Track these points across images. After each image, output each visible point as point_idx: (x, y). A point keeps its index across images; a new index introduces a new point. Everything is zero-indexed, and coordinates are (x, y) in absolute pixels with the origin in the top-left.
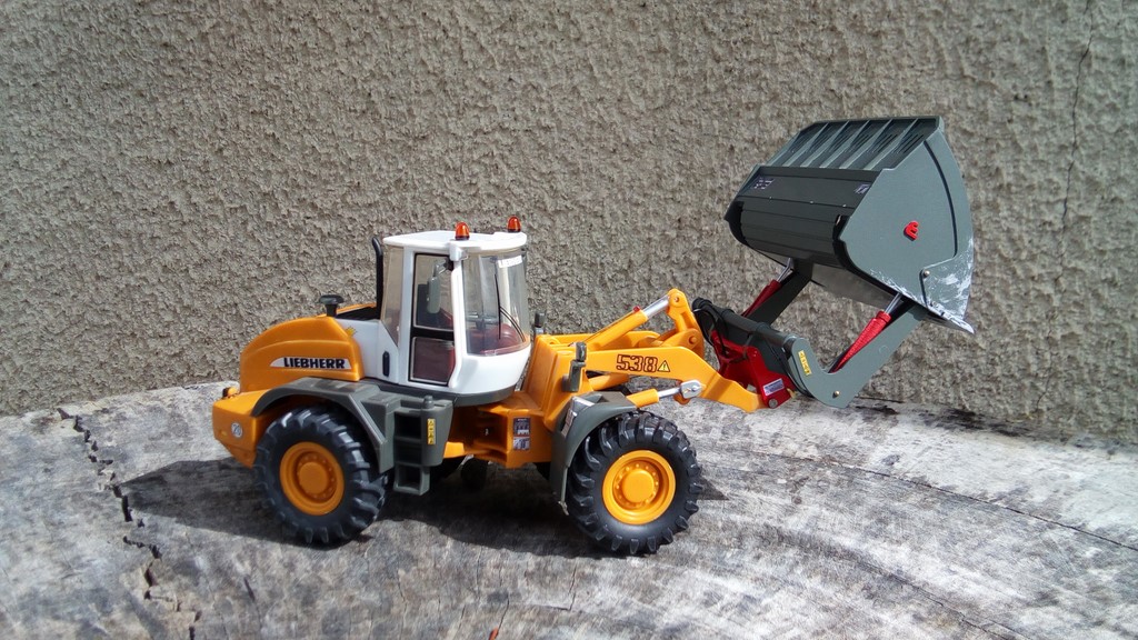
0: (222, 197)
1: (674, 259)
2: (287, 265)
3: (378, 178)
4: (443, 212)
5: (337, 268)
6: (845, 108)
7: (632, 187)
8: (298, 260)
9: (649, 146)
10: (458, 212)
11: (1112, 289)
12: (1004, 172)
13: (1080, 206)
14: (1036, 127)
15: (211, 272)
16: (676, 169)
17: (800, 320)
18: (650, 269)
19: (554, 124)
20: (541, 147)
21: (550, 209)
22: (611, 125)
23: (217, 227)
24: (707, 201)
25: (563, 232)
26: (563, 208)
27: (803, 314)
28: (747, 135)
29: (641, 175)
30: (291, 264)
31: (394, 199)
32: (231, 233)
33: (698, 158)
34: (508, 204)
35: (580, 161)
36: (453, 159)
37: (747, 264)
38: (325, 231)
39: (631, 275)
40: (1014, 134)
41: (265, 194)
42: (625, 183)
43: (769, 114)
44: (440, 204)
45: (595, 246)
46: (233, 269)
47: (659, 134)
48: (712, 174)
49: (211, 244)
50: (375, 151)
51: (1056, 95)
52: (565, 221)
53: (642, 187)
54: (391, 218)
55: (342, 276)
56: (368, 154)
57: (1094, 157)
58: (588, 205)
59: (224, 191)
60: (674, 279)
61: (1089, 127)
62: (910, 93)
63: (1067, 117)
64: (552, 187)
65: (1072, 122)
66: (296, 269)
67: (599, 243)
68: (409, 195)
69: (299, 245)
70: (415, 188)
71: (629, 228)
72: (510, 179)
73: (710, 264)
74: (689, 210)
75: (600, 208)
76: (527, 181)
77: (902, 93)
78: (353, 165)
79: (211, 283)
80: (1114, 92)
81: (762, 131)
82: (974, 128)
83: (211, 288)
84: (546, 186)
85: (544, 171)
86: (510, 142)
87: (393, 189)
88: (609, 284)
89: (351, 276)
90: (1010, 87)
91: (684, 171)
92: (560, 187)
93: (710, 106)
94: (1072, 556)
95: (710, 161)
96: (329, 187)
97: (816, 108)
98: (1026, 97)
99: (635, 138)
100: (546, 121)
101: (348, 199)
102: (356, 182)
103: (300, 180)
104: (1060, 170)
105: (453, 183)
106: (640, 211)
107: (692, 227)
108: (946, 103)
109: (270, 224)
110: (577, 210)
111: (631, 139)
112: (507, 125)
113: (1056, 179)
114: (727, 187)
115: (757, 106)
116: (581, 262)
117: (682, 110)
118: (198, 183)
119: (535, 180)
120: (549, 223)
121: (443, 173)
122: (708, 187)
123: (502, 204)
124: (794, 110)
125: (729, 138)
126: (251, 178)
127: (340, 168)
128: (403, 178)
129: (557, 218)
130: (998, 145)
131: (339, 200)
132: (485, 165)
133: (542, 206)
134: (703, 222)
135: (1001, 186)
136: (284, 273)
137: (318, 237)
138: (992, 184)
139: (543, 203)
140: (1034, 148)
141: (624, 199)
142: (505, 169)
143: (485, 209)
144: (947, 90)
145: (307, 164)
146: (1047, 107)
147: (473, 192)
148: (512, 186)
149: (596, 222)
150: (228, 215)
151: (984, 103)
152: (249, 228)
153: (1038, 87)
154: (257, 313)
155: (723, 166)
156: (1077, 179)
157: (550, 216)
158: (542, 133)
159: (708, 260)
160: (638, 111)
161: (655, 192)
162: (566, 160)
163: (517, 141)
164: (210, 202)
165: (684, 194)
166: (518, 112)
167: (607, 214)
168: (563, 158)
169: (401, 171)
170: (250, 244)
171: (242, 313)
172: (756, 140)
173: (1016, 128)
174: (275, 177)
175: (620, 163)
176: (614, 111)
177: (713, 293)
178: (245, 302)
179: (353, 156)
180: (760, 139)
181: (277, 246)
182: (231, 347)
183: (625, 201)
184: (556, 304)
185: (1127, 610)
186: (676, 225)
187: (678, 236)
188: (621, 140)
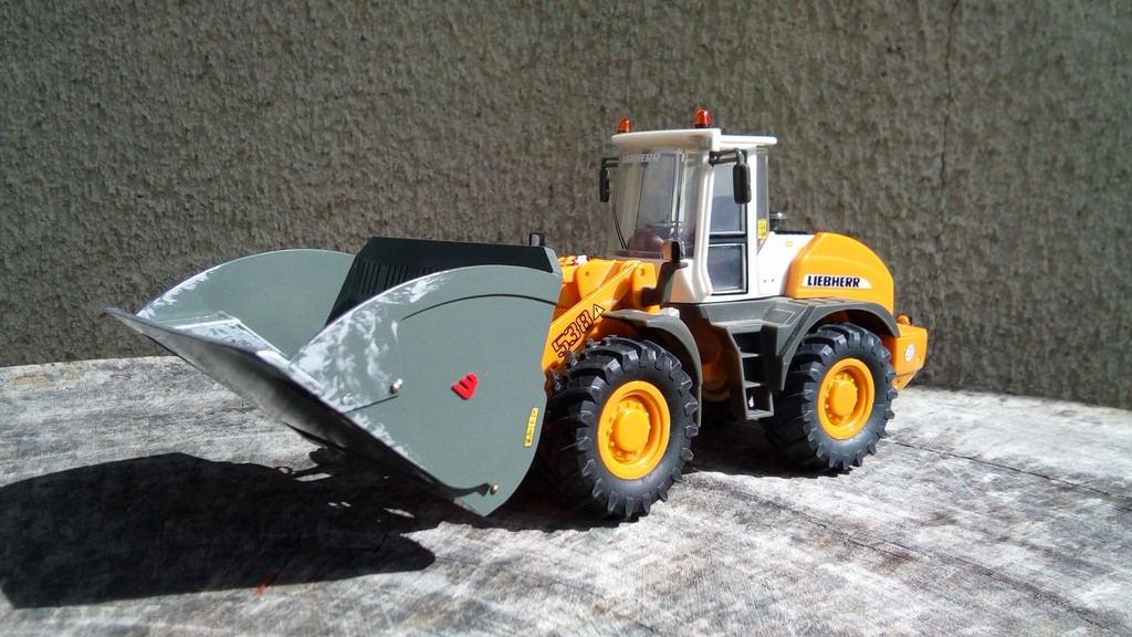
0: (41, 176)
2: (116, 251)
3: (218, 150)
4: (292, 185)
5: (174, 251)
6: (718, 63)
7: (498, 153)
8: (129, 245)
9: (516, 108)
10: (310, 184)
11: (993, 245)
12: (880, 127)
13: (958, 160)
14: (910, 80)
15: (30, 261)
16: (545, 132)
19: (412, 87)
20: (398, 111)
21: (411, 179)
22: (474, 86)
23: (36, 210)
24: (579, 164)
25: (426, 204)
26: (426, 178)
28: (618, 94)
29: (508, 140)
30: (121, 250)
31: (237, 173)
32: (52, 216)
33: (569, 122)
34: (364, 174)
35: (442, 126)
36: (301, 126)
38: (160, 210)
40: (888, 87)
41: (90, 171)
42: (492, 149)
43: (640, 72)
44: (289, 177)
45: (461, 218)
46: (54, 257)
47: (525, 95)
48: (583, 136)
49: (30, 229)
50: (214, 120)
51: (929, 45)
52: (428, 192)
53: (509, 152)
54: (234, 194)
55: (180, 260)
56: (206, 122)
57: (968, 109)
58: (452, 173)
59: (43, 169)
61: (963, 79)
62: (783, 48)
63: (941, 68)
65: (946, 74)
66: (127, 254)
67: (465, 215)
68: (253, 168)
69: (129, 228)
70: (260, 160)
71: (497, 197)
72: (366, 147)
73: (585, 234)
74: (560, 176)
75: (466, 177)
76: (385, 149)
77: (774, 47)
78: (190, 136)
79: (30, 274)
80: (985, 41)
81: (633, 90)
82: (849, 82)
83: (30, 279)
84: (405, 154)
85: (403, 137)
86: (365, 106)
87: (235, 161)
89: (189, 260)
90: (883, 38)
91: (553, 135)
92: (421, 155)
93: (578, 64)
94: (968, 481)
95: (580, 122)
96: (162, 161)
97: (688, 65)
98: (899, 48)
99: (499, 98)
100: (403, 82)
101: (185, 174)
102: (193, 154)
103: (130, 154)
104: (935, 123)
105: (303, 153)
106: (508, 178)
107: (564, 195)
108: (819, 56)
109: (97, 205)
110: (441, 179)
111: (496, 100)
112: (360, 88)
113: (932, 133)
114: (600, 149)
115: (628, 64)
117: (548, 70)
118: (14, 162)
119: (393, 148)
120: (410, 194)
121: (291, 142)
122: (580, 151)
123: (358, 175)
124: (666, 67)
125: (599, 98)
126: (74, 154)
127: (175, 140)
128: (247, 148)
129: (419, 189)
130: (873, 100)
131: (174, 175)
132: (337, 132)
133: (401, 175)
134: (576, 188)
135: (878, 142)
136: (113, 260)
137: (151, 218)
138: (869, 140)
139: (403, 172)
140: (908, 101)
141: (491, 166)
142: (360, 136)
143: (338, 180)
144: (820, 43)
145: (137, 137)
146: (920, 59)
147: (325, 162)
148: (368, 155)
149: (462, 192)
150: (48, 196)
151: (858, 56)
152: (73, 210)
153: (911, 38)
154: (83, 306)
155: (594, 129)
156: (953, 131)
157: (411, 187)
158: (400, 96)
160: (502, 71)
161: (523, 158)
163: (373, 108)
164: (28, 182)
165: (554, 159)
166: (372, 74)
167: (473, 184)
168: (425, 125)
169: (244, 141)
170: (74, 228)
171: (65, 306)
172: (628, 99)
173: (891, 81)
174: (101, 153)
175: (485, 127)
176: (477, 71)
178: (69, 294)
179: (189, 126)
180: (631, 98)
181: (105, 229)
182: (54, 345)
183: (492, 169)
185: (1033, 527)
186: (547, 192)
187: (550, 205)
188: (485, 102)
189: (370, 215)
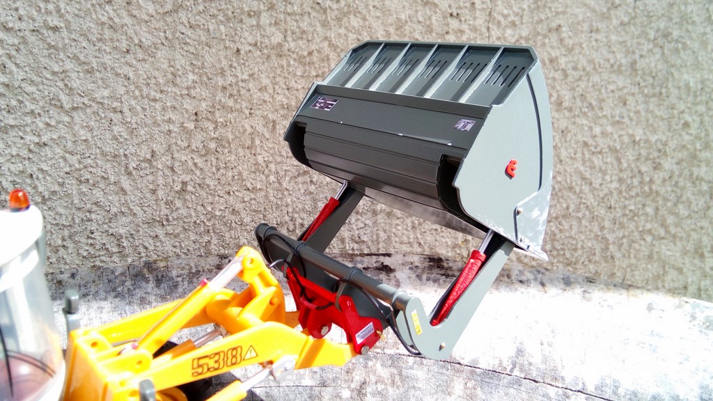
1: (194, 147)
6: (329, 18)
7: (148, 84)
9: (162, 47)
14: (464, 38)
16: (188, 68)
17: (302, 191)
18: (172, 158)
19: (62, 25)
20: (50, 47)
21: (67, 106)
22: (122, 27)
24: (220, 96)
25: (83, 127)
26: (81, 105)
27: (305, 187)
28: (250, 39)
29: (156, 74)
33: (209, 59)
34: (21, 102)
35: (94, 60)
37: (258, 149)
39: (155, 163)
42: (141, 81)
43: (268, 21)
45: (117, 139)
47: (170, 37)
48: (222, 73)
51: (478, 13)
52: (84, 117)
53: (157, 84)
58: (106, 101)
60: (195, 164)
61: (498, 38)
62: (378, 8)
63: (484, 30)
64: (66, 85)
65: (487, 35)
67: (121, 136)
71: (149, 122)
72: (20, 78)
73: (226, 151)
74: (204, 104)
75: (119, 104)
76: (39, 79)
77: (371, 8)
80: (514, 12)
81: (263, 36)
84: (60, 84)
85: (56, 69)
86: (16, 42)
88: (134, 173)
90: (447, 6)
91: (197, 70)
92: (75, 85)
93: (215, 12)
95: (220, 62)
97: (306, 17)
98: (458, 14)
99: (147, 39)
100: (54, 21)
106: (158, 106)
107: (208, 119)
108: (403, 17)
110: (95, 106)
111: (143, 40)
112: (11, 25)
114: (236, 84)
115: (257, 14)
116: (104, 154)
117: (190, 15)
119: (48, 79)
120: (67, 119)
122: (220, 84)
123: (14, 103)
124: (288, 19)
125: (235, 42)
129: (75, 114)
133: (57, 103)
134: (217, 114)
139: (59, 100)
141: (142, 96)
142: (13, 68)
144: (404, 7)
146: (471, 23)
148: (23, 85)
149: (116, 117)
151: (430, 18)
153: (466, 7)
155: (231, 66)
157: (67, 113)
158: (50, 32)
159: (224, 147)
160: (148, 15)
161: (171, 89)
162: (78, 59)
163: (24, 41)
165: (198, 90)
166: (21, 12)
167: (126, 110)
168: (76, 58)
172: (259, 44)
173: (451, 37)
175: (135, 62)
176: (124, 14)
177: (230, 174)
180: (261, 43)
183: (143, 98)
184: (82, 193)
186: (194, 118)
187: (195, 128)
188: (133, 41)
189: (29, 138)
